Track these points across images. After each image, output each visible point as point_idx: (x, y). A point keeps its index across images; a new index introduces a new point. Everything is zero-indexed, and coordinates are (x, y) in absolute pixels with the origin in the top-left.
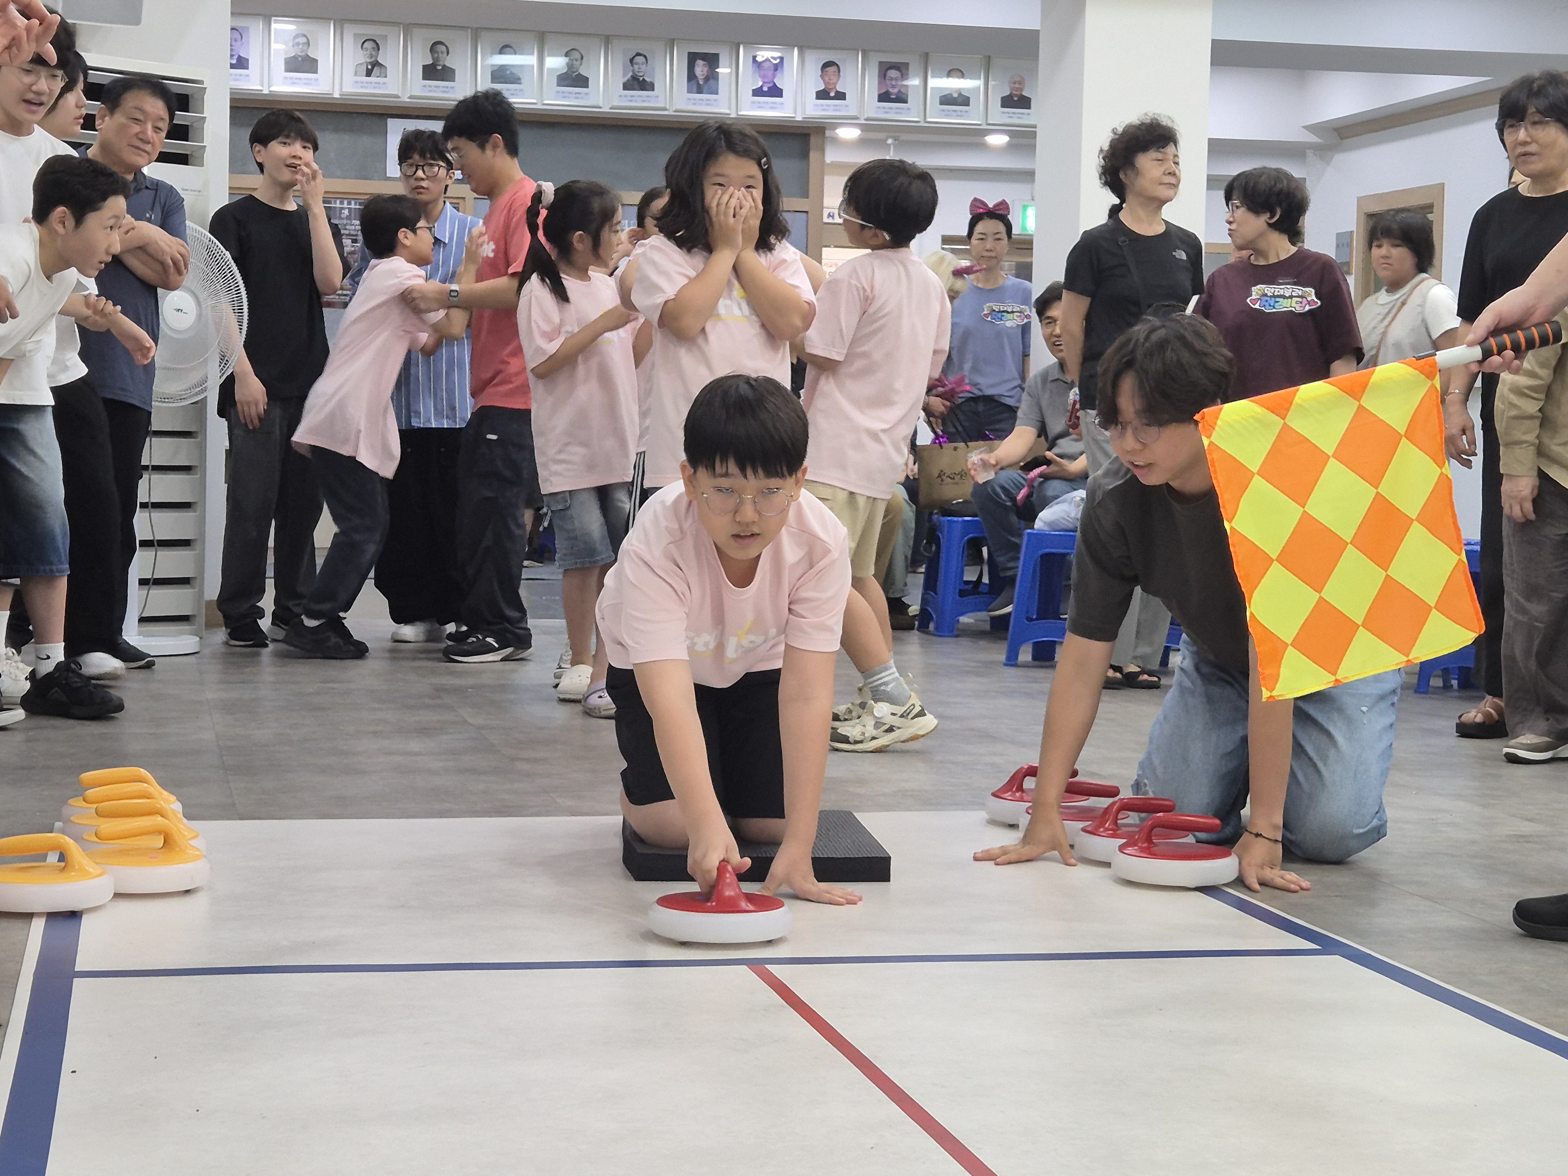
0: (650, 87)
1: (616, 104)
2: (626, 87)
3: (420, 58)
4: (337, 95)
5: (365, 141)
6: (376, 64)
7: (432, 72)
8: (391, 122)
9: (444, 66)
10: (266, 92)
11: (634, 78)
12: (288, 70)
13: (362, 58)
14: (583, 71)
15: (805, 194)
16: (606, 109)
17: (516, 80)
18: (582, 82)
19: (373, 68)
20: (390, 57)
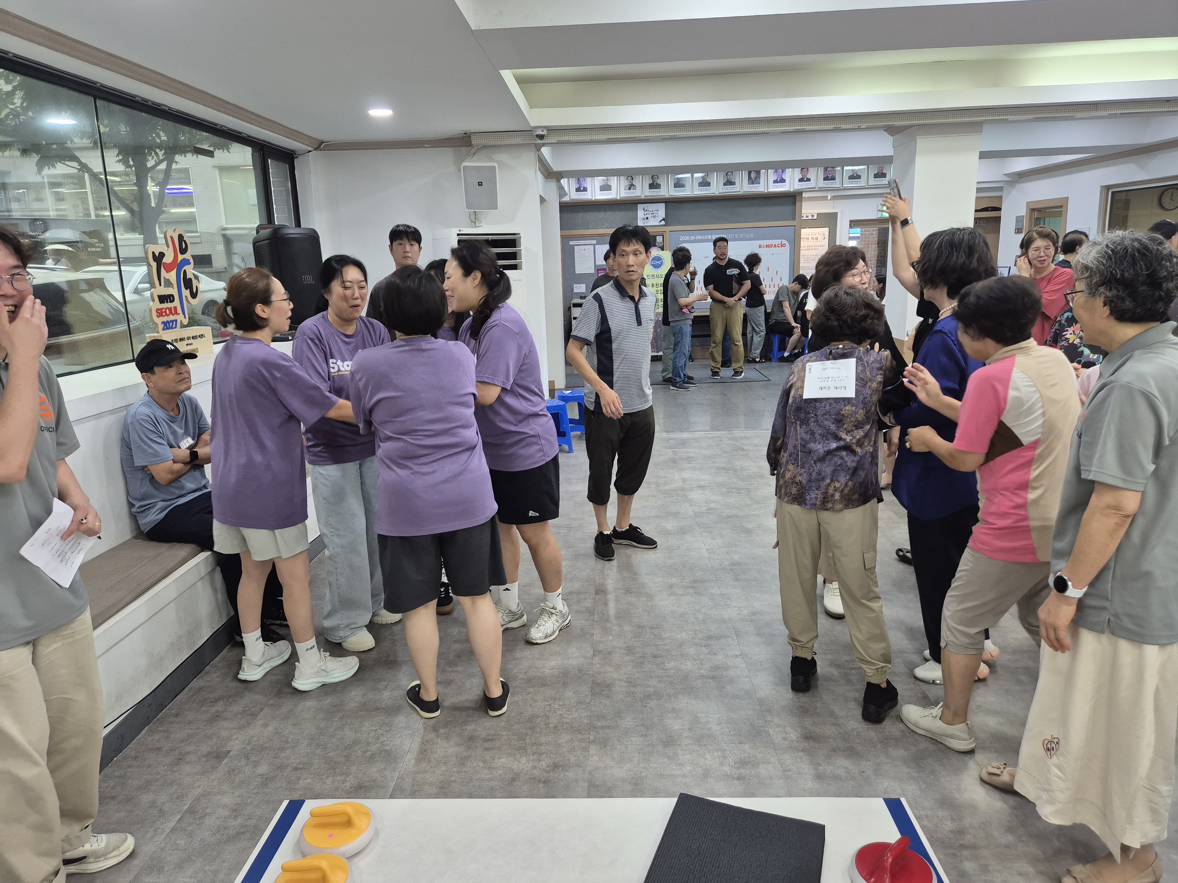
0: (734, 184)
1: (721, 191)
2: (724, 185)
3: (648, 181)
4: (618, 198)
5: (630, 214)
6: (632, 185)
7: (653, 186)
8: (639, 205)
9: (657, 183)
10: (594, 199)
11: (728, 181)
12: (601, 190)
13: (627, 183)
14: (708, 180)
15: (794, 219)
16: (717, 194)
17: (683, 186)
18: (708, 184)
19: (631, 186)
20: (637, 181)
